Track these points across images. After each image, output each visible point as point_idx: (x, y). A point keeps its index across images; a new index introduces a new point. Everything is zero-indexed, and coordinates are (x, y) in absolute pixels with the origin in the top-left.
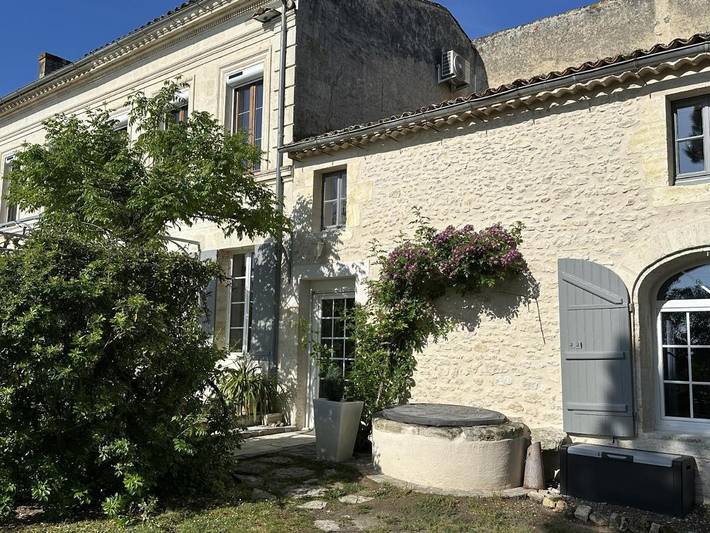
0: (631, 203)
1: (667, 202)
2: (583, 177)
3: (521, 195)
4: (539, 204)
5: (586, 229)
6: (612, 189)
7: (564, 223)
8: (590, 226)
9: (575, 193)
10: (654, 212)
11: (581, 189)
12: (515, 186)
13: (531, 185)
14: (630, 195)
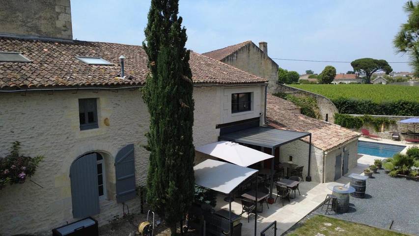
0: (68, 138)
1: (80, 137)
2: (49, 127)
3: (19, 135)
4: (29, 139)
5: (51, 149)
6: (60, 132)
7: (41, 147)
8: (53, 147)
9: (46, 134)
10: (76, 141)
11: (48, 132)
12: (15, 130)
13: (24, 130)
14: (68, 135)
